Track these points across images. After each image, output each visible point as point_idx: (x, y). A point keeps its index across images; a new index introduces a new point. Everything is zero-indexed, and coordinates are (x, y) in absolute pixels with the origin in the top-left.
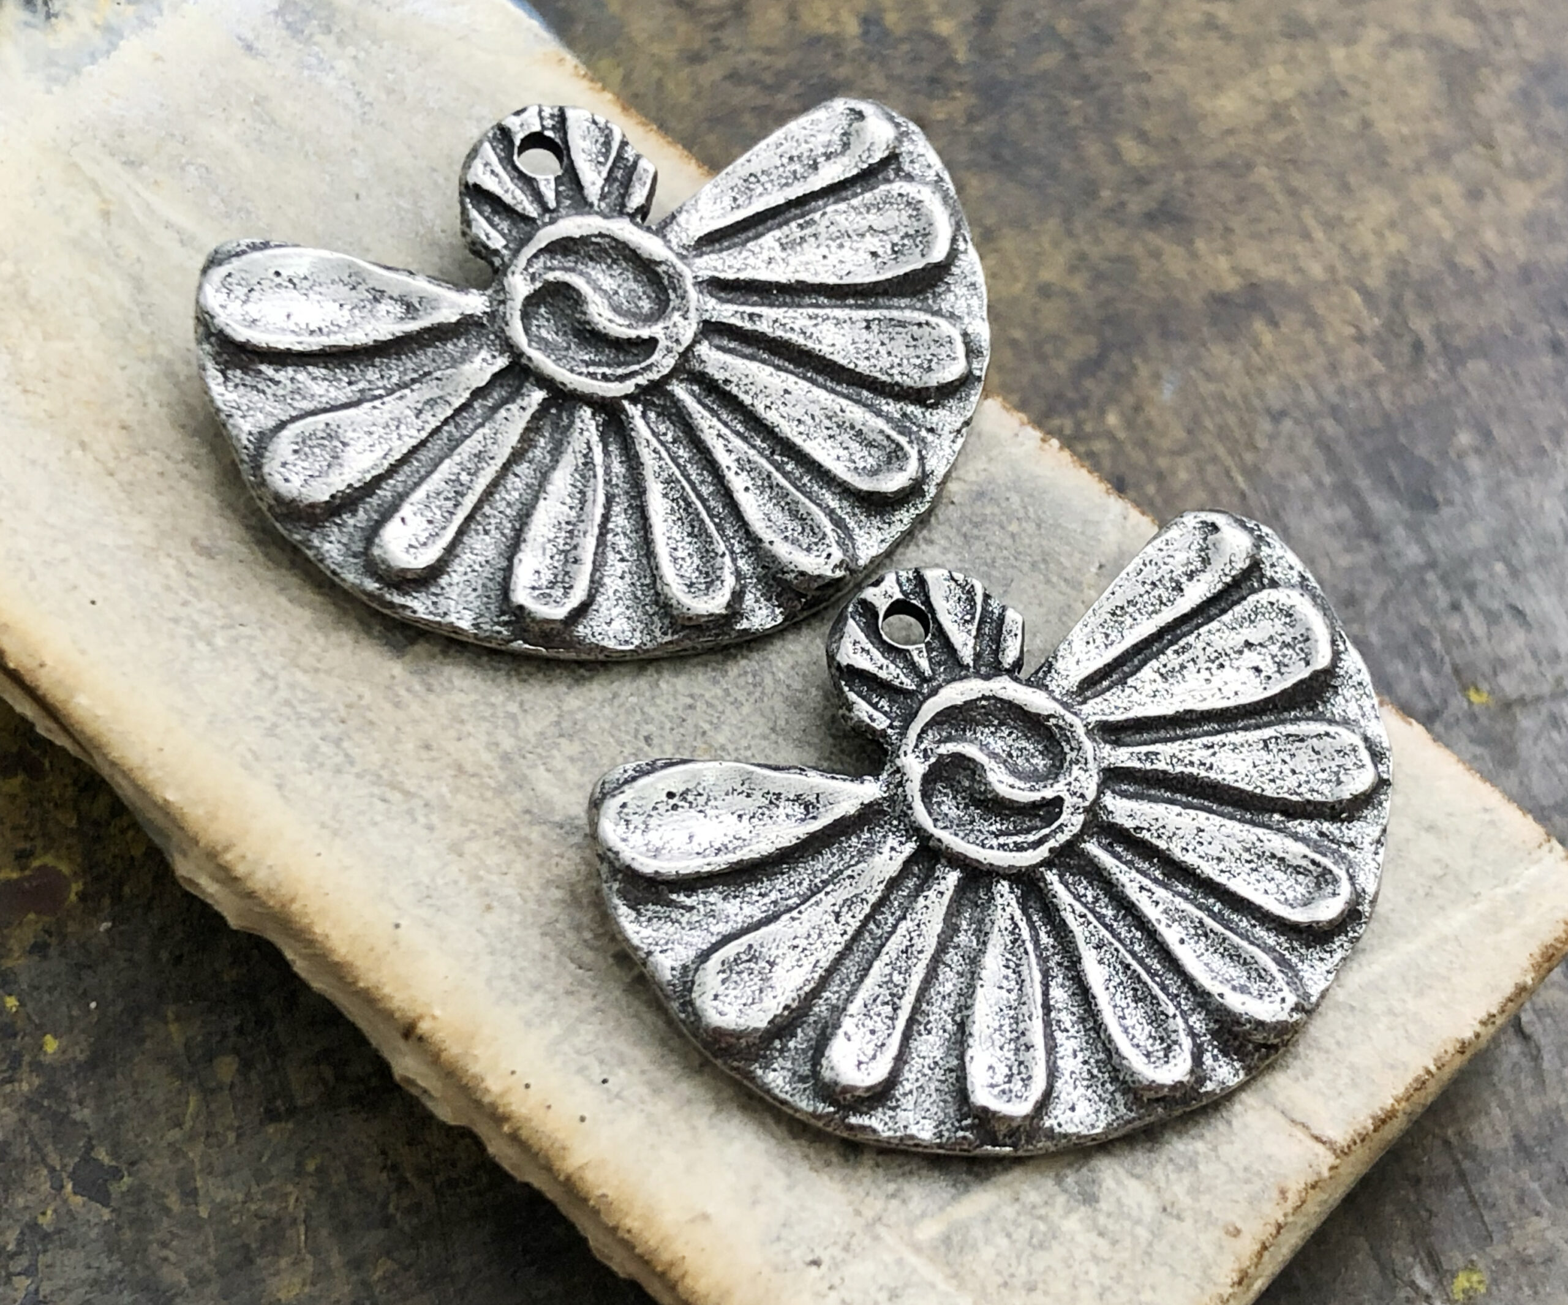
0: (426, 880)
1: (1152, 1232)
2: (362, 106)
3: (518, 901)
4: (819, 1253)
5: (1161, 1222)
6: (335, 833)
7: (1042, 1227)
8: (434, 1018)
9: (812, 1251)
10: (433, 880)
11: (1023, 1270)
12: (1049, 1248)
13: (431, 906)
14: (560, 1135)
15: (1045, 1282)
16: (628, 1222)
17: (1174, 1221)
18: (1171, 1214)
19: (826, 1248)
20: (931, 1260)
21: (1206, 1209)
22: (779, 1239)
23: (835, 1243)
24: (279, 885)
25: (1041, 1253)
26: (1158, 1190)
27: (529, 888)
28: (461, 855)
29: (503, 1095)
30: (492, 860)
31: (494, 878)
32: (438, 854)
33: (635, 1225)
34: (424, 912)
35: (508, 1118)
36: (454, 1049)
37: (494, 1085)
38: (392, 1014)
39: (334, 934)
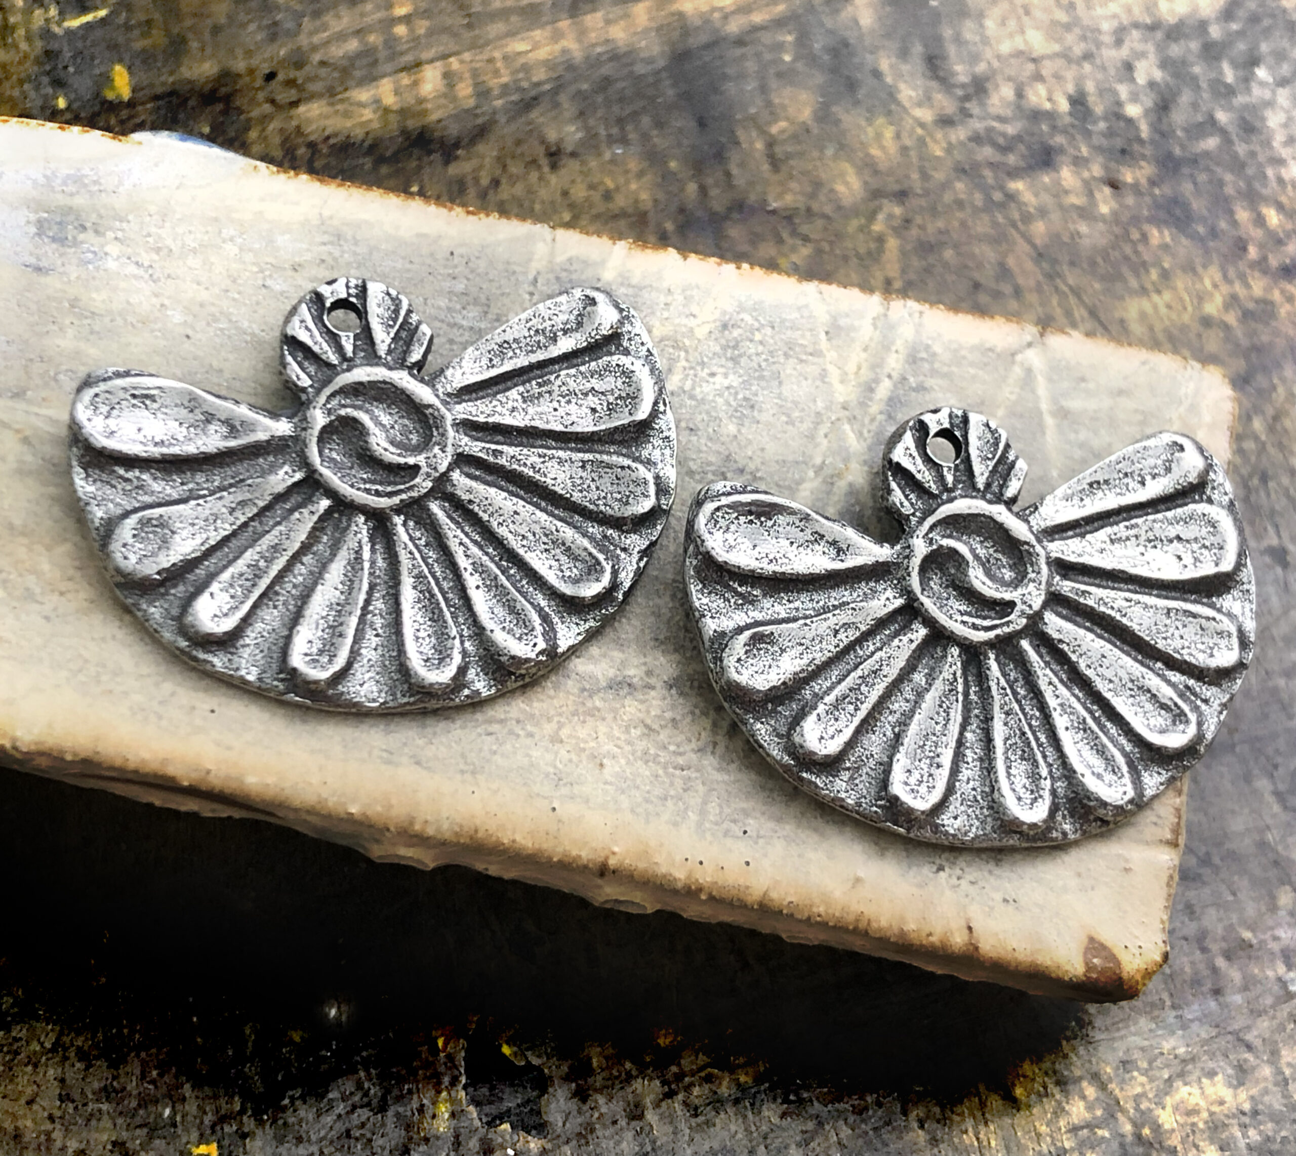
0: (552, 770)
2: (147, 272)
3: (616, 750)
4: (938, 861)
6: (473, 773)
8: (615, 854)
9: (933, 863)
10: (555, 767)
13: (565, 785)
14: (741, 882)
16: (815, 910)
19: (940, 856)
22: (910, 867)
24: (461, 826)
27: (619, 739)
28: (562, 741)
29: (689, 877)
30: (582, 733)
31: (593, 744)
32: (547, 750)
33: (822, 909)
34: (564, 791)
35: (700, 890)
36: (642, 865)
37: (680, 875)
38: (586, 867)
39: (518, 838)
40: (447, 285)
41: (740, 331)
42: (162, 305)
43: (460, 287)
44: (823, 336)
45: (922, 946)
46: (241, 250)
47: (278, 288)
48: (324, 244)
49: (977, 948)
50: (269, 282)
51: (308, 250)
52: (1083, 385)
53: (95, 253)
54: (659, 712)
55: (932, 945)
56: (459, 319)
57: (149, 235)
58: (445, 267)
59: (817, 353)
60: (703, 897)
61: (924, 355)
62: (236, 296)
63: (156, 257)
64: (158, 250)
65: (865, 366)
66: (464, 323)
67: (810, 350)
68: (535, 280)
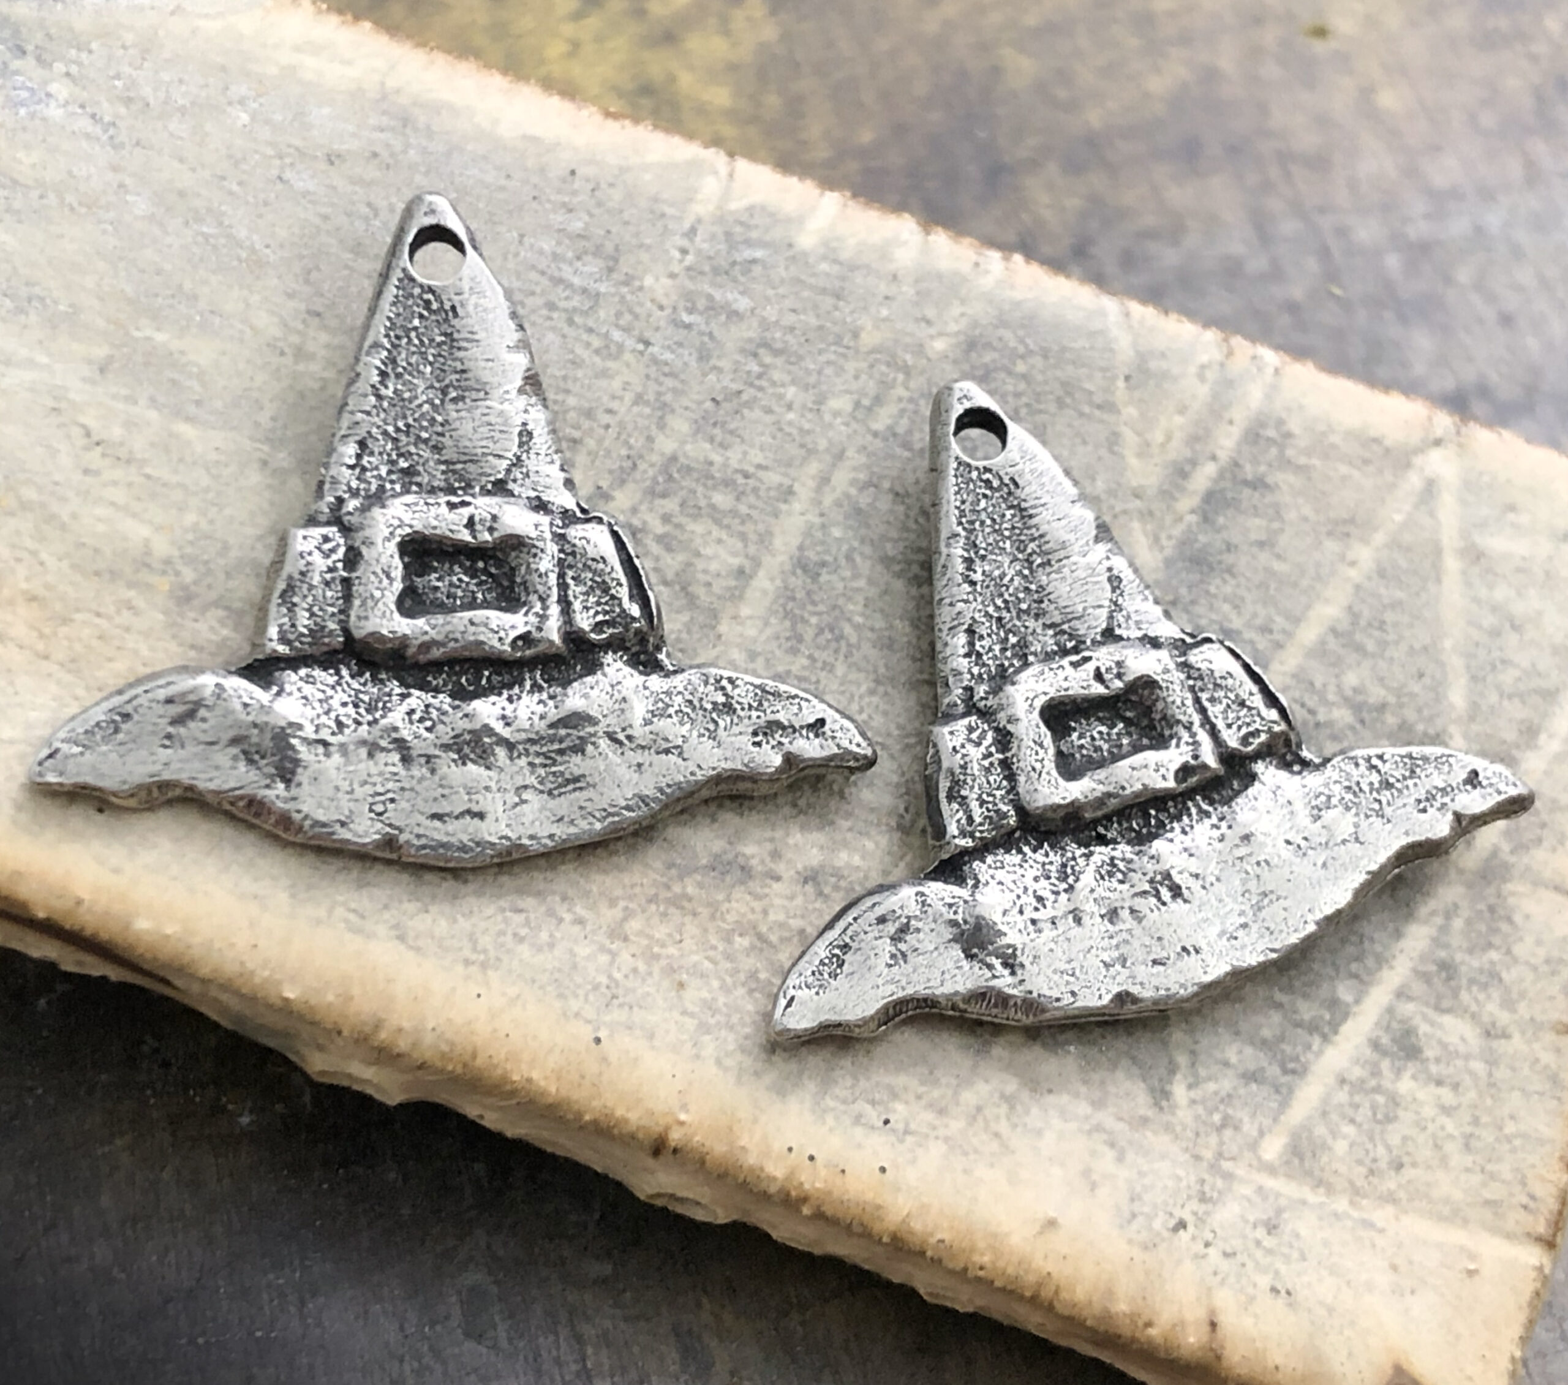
0: (604, 980)
1: (1487, 1062)
2: (106, 131)
3: (707, 964)
4: (1179, 1213)
5: (1490, 1048)
6: (484, 965)
7: (1380, 1099)
8: (682, 1123)
9: (1171, 1214)
10: (610, 977)
11: (1381, 1151)
12: (1396, 1118)
13: (621, 1006)
14: (869, 1196)
15: (1408, 1154)
16: (977, 1259)
17: (1503, 1041)
18: (1497, 1037)
19: (1183, 1206)
20: (1289, 1176)
21: (1527, 1017)
22: (1134, 1216)
23: (1189, 1197)
25: (1390, 1127)
26: (1473, 1016)
27: (714, 948)
28: (626, 939)
29: (789, 1177)
30: (661, 932)
31: (672, 950)
32: (603, 949)
33: (986, 1259)
34: (617, 1015)
35: (805, 1200)
36: (718, 1148)
37: (776, 1170)
38: (633, 1137)
39: (535, 1075)
40: (558, 218)
41: (995, 355)
42: (121, 186)
43: (577, 226)
44: (1121, 383)
45: (1134, 1340)
46: (253, 119)
47: (300, 185)
48: (382, 130)
49: (1218, 1358)
50: (288, 175)
51: (354, 135)
52: (1511, 516)
53: (31, 90)
54: (782, 917)
55: (1150, 1341)
56: (567, 272)
57: (118, 77)
58: (559, 191)
59: (1109, 407)
60: (806, 1211)
61: (1271, 433)
62: (235, 188)
63: (123, 110)
64: (128, 101)
65: (1179, 436)
66: (576, 281)
67: (1098, 399)
68: (692, 232)
